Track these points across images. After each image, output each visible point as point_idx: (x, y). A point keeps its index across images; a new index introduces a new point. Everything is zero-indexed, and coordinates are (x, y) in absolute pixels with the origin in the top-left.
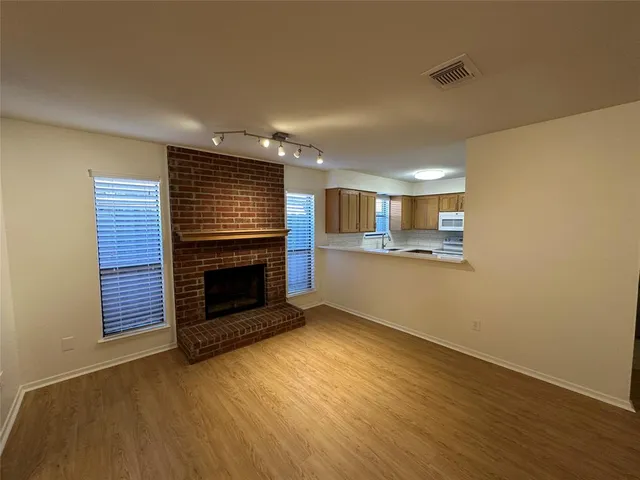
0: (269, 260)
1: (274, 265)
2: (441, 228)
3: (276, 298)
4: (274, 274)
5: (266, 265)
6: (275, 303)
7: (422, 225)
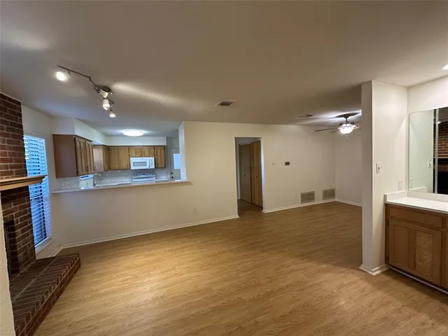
0: (17, 216)
1: (21, 220)
2: (132, 168)
3: (27, 259)
4: (22, 231)
5: (13, 221)
6: (26, 265)
7: (117, 167)
